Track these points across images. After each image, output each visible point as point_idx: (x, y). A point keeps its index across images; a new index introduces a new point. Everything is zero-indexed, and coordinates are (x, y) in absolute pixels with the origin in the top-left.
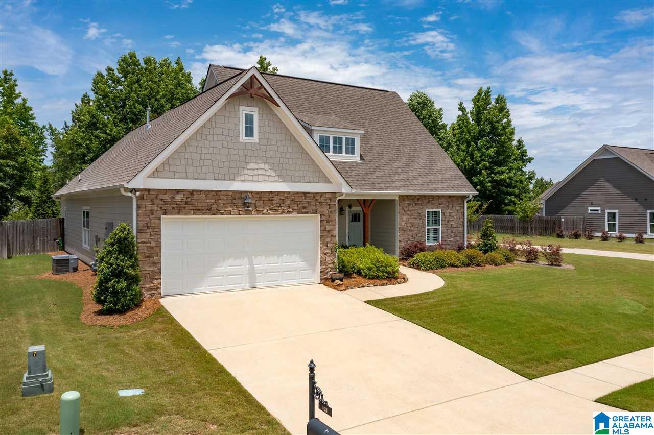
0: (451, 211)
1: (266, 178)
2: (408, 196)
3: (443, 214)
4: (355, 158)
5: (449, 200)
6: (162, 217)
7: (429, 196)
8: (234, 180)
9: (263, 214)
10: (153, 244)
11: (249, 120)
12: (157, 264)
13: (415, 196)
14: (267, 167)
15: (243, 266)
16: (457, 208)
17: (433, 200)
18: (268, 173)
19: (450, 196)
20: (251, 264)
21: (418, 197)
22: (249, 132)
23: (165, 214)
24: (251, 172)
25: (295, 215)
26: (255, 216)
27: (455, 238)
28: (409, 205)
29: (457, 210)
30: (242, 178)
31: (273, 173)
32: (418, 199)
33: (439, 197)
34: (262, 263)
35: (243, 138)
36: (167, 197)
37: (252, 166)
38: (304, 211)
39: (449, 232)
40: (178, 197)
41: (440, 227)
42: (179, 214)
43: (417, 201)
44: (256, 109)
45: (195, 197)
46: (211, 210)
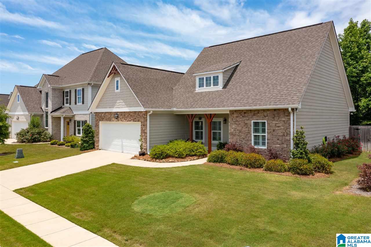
0: (277, 122)
1: (122, 106)
2: (236, 111)
3: (268, 124)
4: (219, 88)
5: (275, 112)
6: (100, 122)
7: (255, 110)
8: (113, 108)
9: (122, 121)
10: (98, 131)
11: (117, 82)
13: (242, 111)
16: (284, 119)
17: (258, 113)
18: (122, 104)
19: (275, 110)
20: (122, 142)
21: (246, 111)
22: (117, 88)
23: (100, 120)
24: (118, 104)
25: (132, 122)
26: (120, 122)
27: (281, 145)
28: (237, 117)
29: (284, 121)
30: (116, 106)
31: (124, 104)
32: (245, 113)
33: (264, 110)
35: (116, 91)
36: (100, 115)
38: (135, 120)
39: (275, 139)
41: (266, 134)
43: (244, 114)
44: (119, 78)
45: (106, 115)
46: (109, 120)
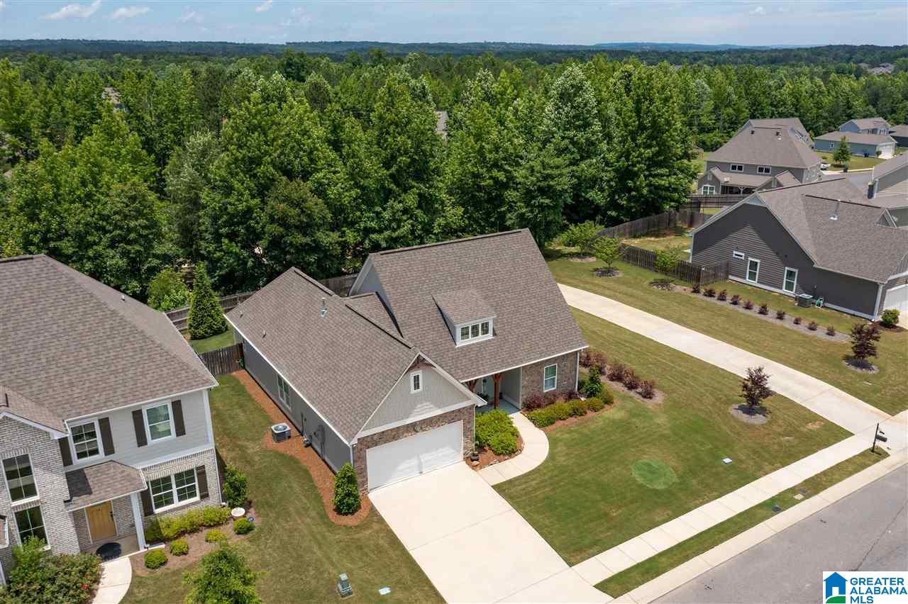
0: (565, 363)
1: (428, 411)
3: (559, 366)
4: (490, 336)
6: (367, 450)
8: (408, 418)
9: (426, 431)
10: (363, 466)
11: (416, 378)
12: (365, 476)
14: (428, 403)
15: (414, 462)
17: (551, 361)
18: (429, 407)
20: (419, 460)
22: (417, 386)
23: (368, 448)
24: (419, 410)
25: (447, 425)
26: (421, 433)
30: (413, 415)
31: (431, 406)
34: (425, 457)
35: (413, 391)
36: (369, 439)
37: (419, 406)
38: (452, 421)
40: (375, 437)
41: (556, 376)
42: (376, 445)
44: (421, 371)
45: (385, 434)
46: (395, 438)
